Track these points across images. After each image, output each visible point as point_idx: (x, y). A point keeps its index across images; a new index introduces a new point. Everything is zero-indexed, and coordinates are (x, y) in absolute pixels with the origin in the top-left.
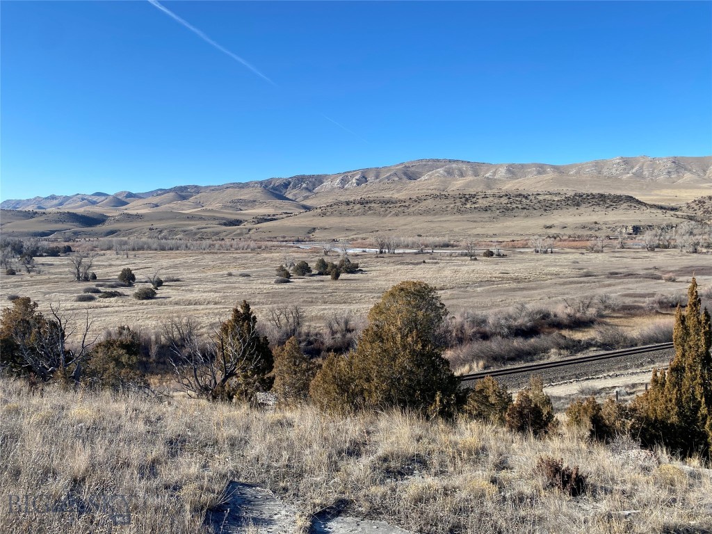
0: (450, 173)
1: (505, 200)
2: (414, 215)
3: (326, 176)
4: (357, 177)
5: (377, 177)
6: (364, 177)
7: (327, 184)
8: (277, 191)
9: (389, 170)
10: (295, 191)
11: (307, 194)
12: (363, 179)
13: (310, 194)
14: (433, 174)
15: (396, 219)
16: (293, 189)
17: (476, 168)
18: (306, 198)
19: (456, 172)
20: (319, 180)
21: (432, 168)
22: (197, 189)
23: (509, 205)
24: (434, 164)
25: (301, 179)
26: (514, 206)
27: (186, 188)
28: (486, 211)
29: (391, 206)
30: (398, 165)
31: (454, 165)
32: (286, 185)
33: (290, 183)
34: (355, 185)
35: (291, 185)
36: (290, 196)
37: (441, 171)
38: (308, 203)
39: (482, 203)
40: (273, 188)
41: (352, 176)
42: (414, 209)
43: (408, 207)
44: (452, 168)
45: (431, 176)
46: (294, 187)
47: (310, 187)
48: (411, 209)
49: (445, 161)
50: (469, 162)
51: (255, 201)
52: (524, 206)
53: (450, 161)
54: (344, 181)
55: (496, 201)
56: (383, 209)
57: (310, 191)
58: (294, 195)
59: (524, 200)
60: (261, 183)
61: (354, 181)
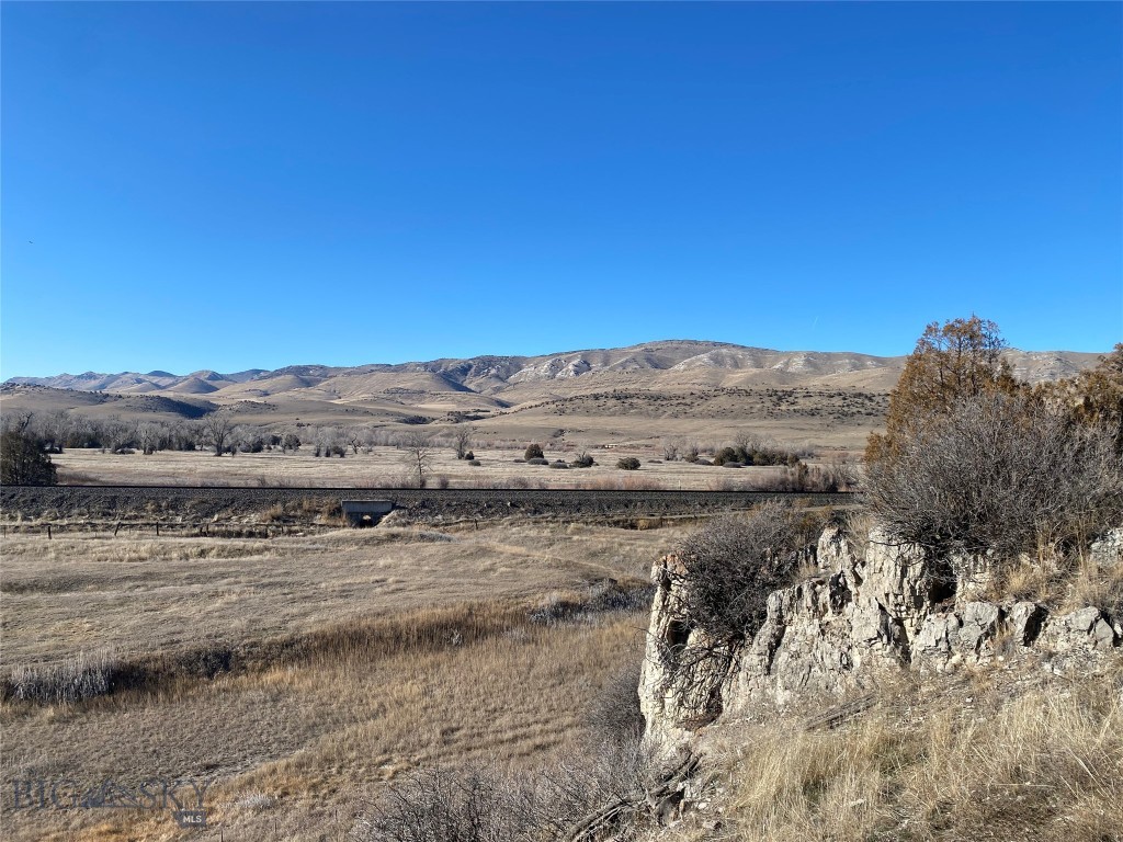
0: (718, 361)
1: (838, 401)
2: (703, 417)
3: (525, 359)
4: (576, 362)
5: (606, 363)
6: (585, 362)
7: (528, 371)
8: (453, 377)
9: (625, 354)
10: (479, 380)
11: (499, 384)
12: (584, 366)
13: (504, 385)
14: (693, 362)
15: (676, 421)
16: (475, 376)
17: (758, 356)
18: (498, 390)
19: (728, 360)
20: (516, 364)
21: (688, 353)
22: (325, 372)
23: (846, 409)
24: (691, 348)
25: (487, 362)
26: (855, 410)
27: (306, 369)
28: (813, 415)
29: (664, 403)
30: (635, 347)
31: (724, 351)
32: (465, 370)
33: (470, 367)
34: (572, 373)
35: (472, 370)
36: (471, 387)
37: (705, 357)
38: (503, 397)
39: (804, 404)
40: (445, 373)
41: (568, 361)
42: (700, 409)
43: (691, 405)
44: (721, 354)
45: (689, 365)
46: (478, 373)
47: (503, 373)
48: (696, 409)
49: (707, 343)
50: (743, 347)
51: (423, 392)
52: (870, 411)
53: (715, 344)
54: (556, 367)
55: (825, 402)
56: (652, 407)
57: (502, 380)
58: (478, 385)
59: (867, 401)
60: (426, 365)
61: (571, 367)
